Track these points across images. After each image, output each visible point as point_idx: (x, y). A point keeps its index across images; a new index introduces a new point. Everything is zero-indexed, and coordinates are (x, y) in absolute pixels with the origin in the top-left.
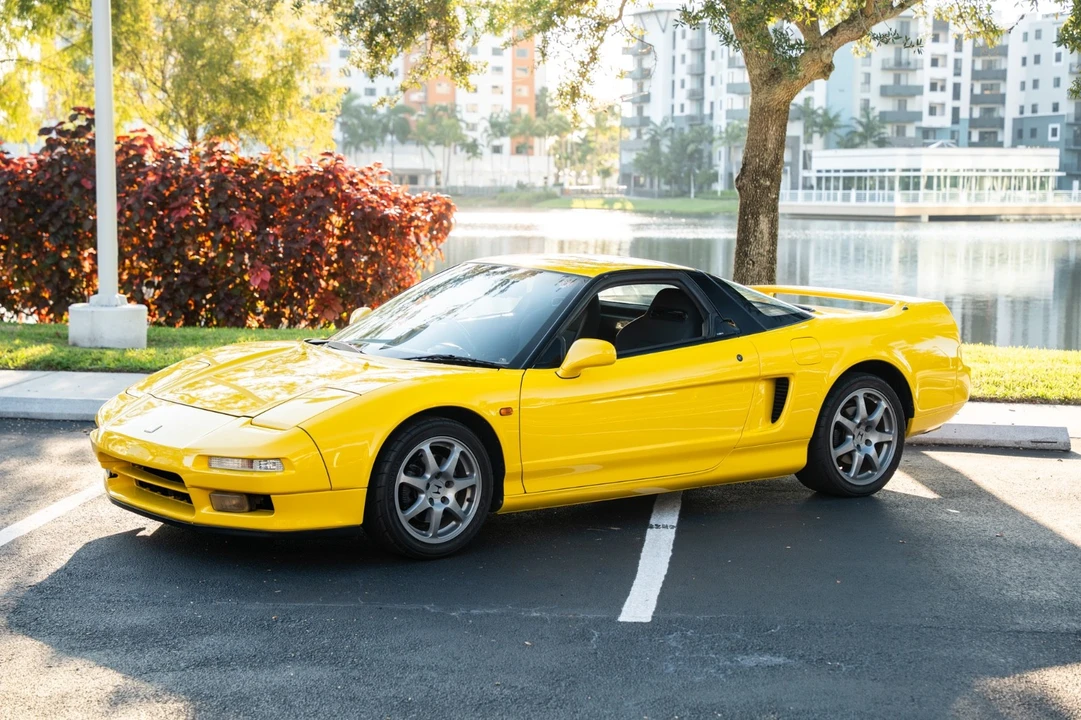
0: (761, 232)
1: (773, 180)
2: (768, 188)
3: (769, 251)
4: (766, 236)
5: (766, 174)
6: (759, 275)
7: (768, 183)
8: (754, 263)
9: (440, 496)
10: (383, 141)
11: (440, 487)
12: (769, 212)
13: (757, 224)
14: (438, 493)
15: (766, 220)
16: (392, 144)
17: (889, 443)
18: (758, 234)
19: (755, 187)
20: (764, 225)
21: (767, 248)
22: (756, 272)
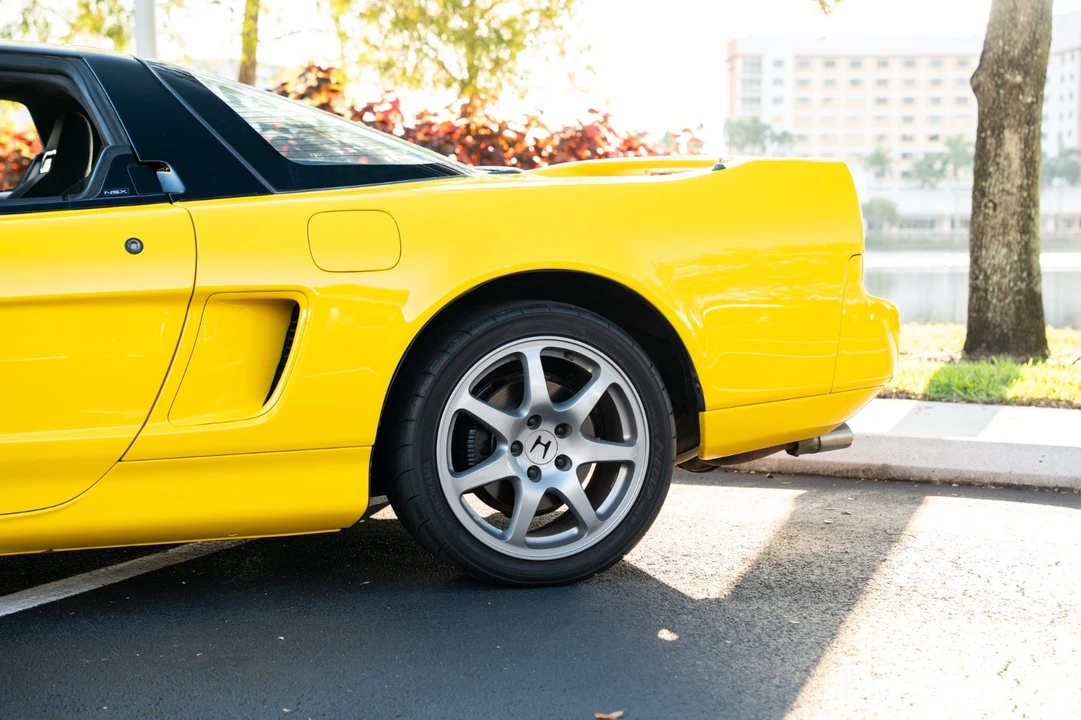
0: (1007, 157)
1: (1026, 74)
2: (1020, 88)
3: (1021, 187)
4: (1016, 164)
5: (1014, 65)
6: (1004, 225)
7: (1019, 79)
8: (995, 207)
10: (1050, 184)
12: (1020, 124)
13: (1000, 143)
15: (1016, 138)
16: (1060, 187)
17: (630, 465)
18: (1001, 160)
19: (997, 86)
20: (1012, 144)
21: (1018, 182)
22: (999, 220)
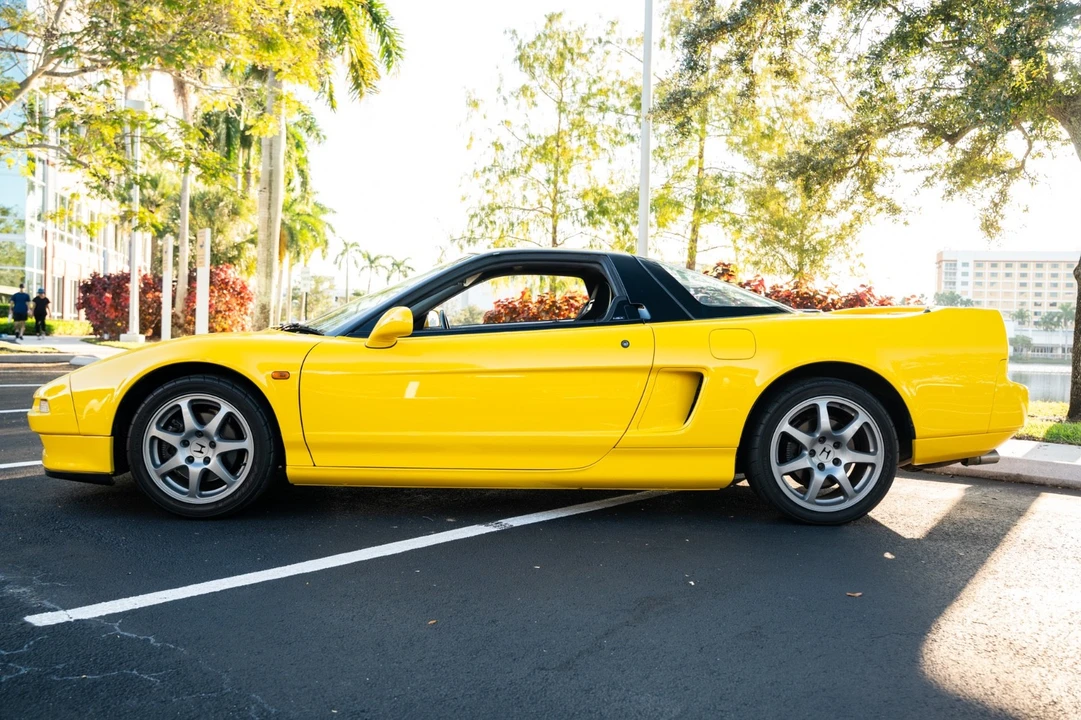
9: (203, 456)
11: (202, 447)
14: (201, 452)
17: (873, 465)
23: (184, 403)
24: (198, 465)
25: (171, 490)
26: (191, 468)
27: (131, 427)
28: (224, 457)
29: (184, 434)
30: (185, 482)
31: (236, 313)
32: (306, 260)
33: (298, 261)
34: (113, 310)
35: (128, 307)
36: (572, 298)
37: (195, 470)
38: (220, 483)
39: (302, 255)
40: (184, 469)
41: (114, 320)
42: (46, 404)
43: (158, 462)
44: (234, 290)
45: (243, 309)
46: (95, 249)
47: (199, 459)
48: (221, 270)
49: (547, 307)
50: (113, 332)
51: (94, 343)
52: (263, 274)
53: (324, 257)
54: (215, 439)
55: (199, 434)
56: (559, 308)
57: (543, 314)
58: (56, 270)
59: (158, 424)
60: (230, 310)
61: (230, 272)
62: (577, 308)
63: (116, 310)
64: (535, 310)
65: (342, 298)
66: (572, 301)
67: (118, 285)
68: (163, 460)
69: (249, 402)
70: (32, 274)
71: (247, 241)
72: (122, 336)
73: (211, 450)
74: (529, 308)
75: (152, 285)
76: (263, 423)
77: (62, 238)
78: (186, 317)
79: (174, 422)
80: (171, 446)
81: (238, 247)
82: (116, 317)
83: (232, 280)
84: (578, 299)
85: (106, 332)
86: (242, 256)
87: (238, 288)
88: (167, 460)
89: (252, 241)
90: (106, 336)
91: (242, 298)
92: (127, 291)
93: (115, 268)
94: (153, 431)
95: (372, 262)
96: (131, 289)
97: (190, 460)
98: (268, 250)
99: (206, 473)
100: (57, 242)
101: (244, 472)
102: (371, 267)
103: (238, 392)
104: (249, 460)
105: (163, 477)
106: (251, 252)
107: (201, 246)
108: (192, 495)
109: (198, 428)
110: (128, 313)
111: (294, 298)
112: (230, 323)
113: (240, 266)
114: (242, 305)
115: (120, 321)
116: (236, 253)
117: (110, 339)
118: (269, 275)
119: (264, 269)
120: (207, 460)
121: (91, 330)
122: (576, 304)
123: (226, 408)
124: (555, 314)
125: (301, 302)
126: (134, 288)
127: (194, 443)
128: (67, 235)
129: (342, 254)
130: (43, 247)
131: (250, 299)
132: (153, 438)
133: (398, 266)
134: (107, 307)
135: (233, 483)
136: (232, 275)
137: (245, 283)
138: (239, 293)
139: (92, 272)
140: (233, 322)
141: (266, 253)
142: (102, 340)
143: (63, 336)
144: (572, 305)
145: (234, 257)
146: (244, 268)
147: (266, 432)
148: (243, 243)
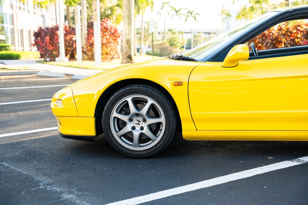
23: (129, 99)
24: (138, 131)
25: (125, 144)
26: (134, 132)
27: (104, 112)
28: (150, 127)
29: (130, 115)
30: (131, 140)
31: (113, 44)
32: (143, 13)
33: (139, 14)
34: (50, 46)
35: (58, 43)
36: (299, 26)
37: (136, 134)
38: (148, 139)
39: (141, 11)
40: (131, 133)
41: (52, 51)
42: (60, 101)
43: (117, 130)
44: (111, 32)
45: (115, 42)
46: (37, 13)
47: (138, 128)
48: (104, 22)
49: (284, 32)
50: (52, 57)
51: (43, 63)
52: (127, 23)
53: (152, 11)
54: (146, 117)
55: (138, 115)
56: (291, 32)
57: (282, 36)
58: (19, 25)
59: (117, 110)
60: (109, 43)
61: (108, 22)
62: (302, 32)
63: (52, 45)
64: (276, 35)
65: (162, 33)
66: (299, 28)
67: (53, 32)
68: (120, 129)
69: (163, 98)
70: (7, 28)
71: (116, 6)
72: (57, 59)
73: (144, 123)
74: (273, 34)
75: (70, 32)
76: (170, 109)
77: (20, 8)
78: (87, 47)
79: (124, 109)
80: (124, 121)
81: (111, 9)
82: (53, 49)
83: (110, 27)
84: (302, 26)
85: (48, 57)
86: (114, 13)
87: (113, 31)
88: (122, 128)
89: (118, 5)
90: (48, 59)
91: (115, 36)
92: (58, 36)
93: (50, 24)
94: (115, 114)
95: (177, 12)
96: (59, 34)
97: (134, 128)
98: (129, 10)
99: (141, 135)
100: (18, 10)
101: (161, 134)
102: (177, 14)
103: (156, 93)
104: (163, 128)
105: (120, 137)
106: (118, 11)
107: (95, 10)
108: (135, 146)
109: (137, 112)
110: (59, 47)
111: (138, 34)
112: (110, 49)
113: (113, 19)
114: (115, 40)
115: (55, 51)
116: (109, 12)
117: (50, 61)
118: (130, 24)
119: (127, 20)
120: (142, 128)
121: (39, 56)
122: (302, 29)
123: (150, 101)
124: (288, 36)
125: (141, 36)
126: (61, 33)
127: (135, 119)
128: (22, 6)
129: (162, 8)
130: (12, 14)
131: (119, 37)
132: (115, 117)
133: (191, 13)
134: (48, 44)
135: (156, 139)
136: (109, 25)
137: (116, 28)
138: (113, 34)
139: (39, 27)
140: (111, 49)
141: (127, 12)
142: (46, 61)
143: (26, 60)
144: (299, 30)
145: (109, 15)
146: (115, 20)
147: (171, 113)
148: (114, 6)
